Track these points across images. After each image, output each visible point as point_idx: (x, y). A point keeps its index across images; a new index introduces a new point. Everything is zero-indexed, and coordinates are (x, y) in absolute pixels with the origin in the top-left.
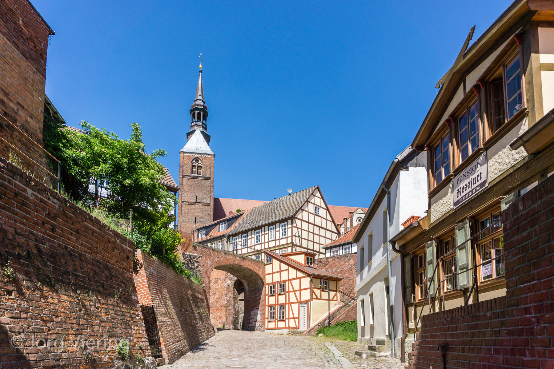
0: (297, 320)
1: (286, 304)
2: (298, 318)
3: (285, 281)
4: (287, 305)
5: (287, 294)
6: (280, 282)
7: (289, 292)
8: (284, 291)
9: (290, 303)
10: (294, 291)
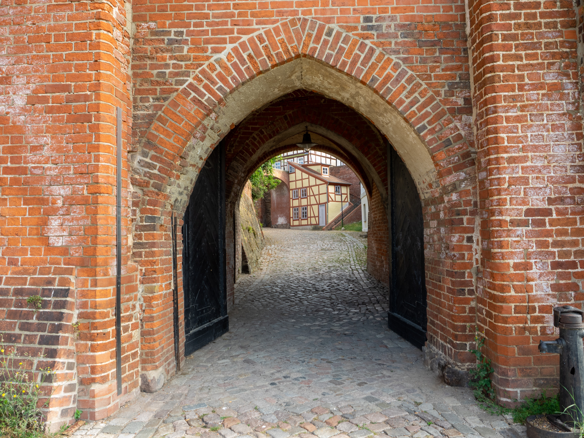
0: (317, 218)
1: (307, 205)
2: (318, 217)
3: (307, 187)
4: (309, 207)
5: (309, 198)
6: (303, 188)
7: (310, 196)
8: (305, 195)
9: (311, 205)
10: (314, 195)
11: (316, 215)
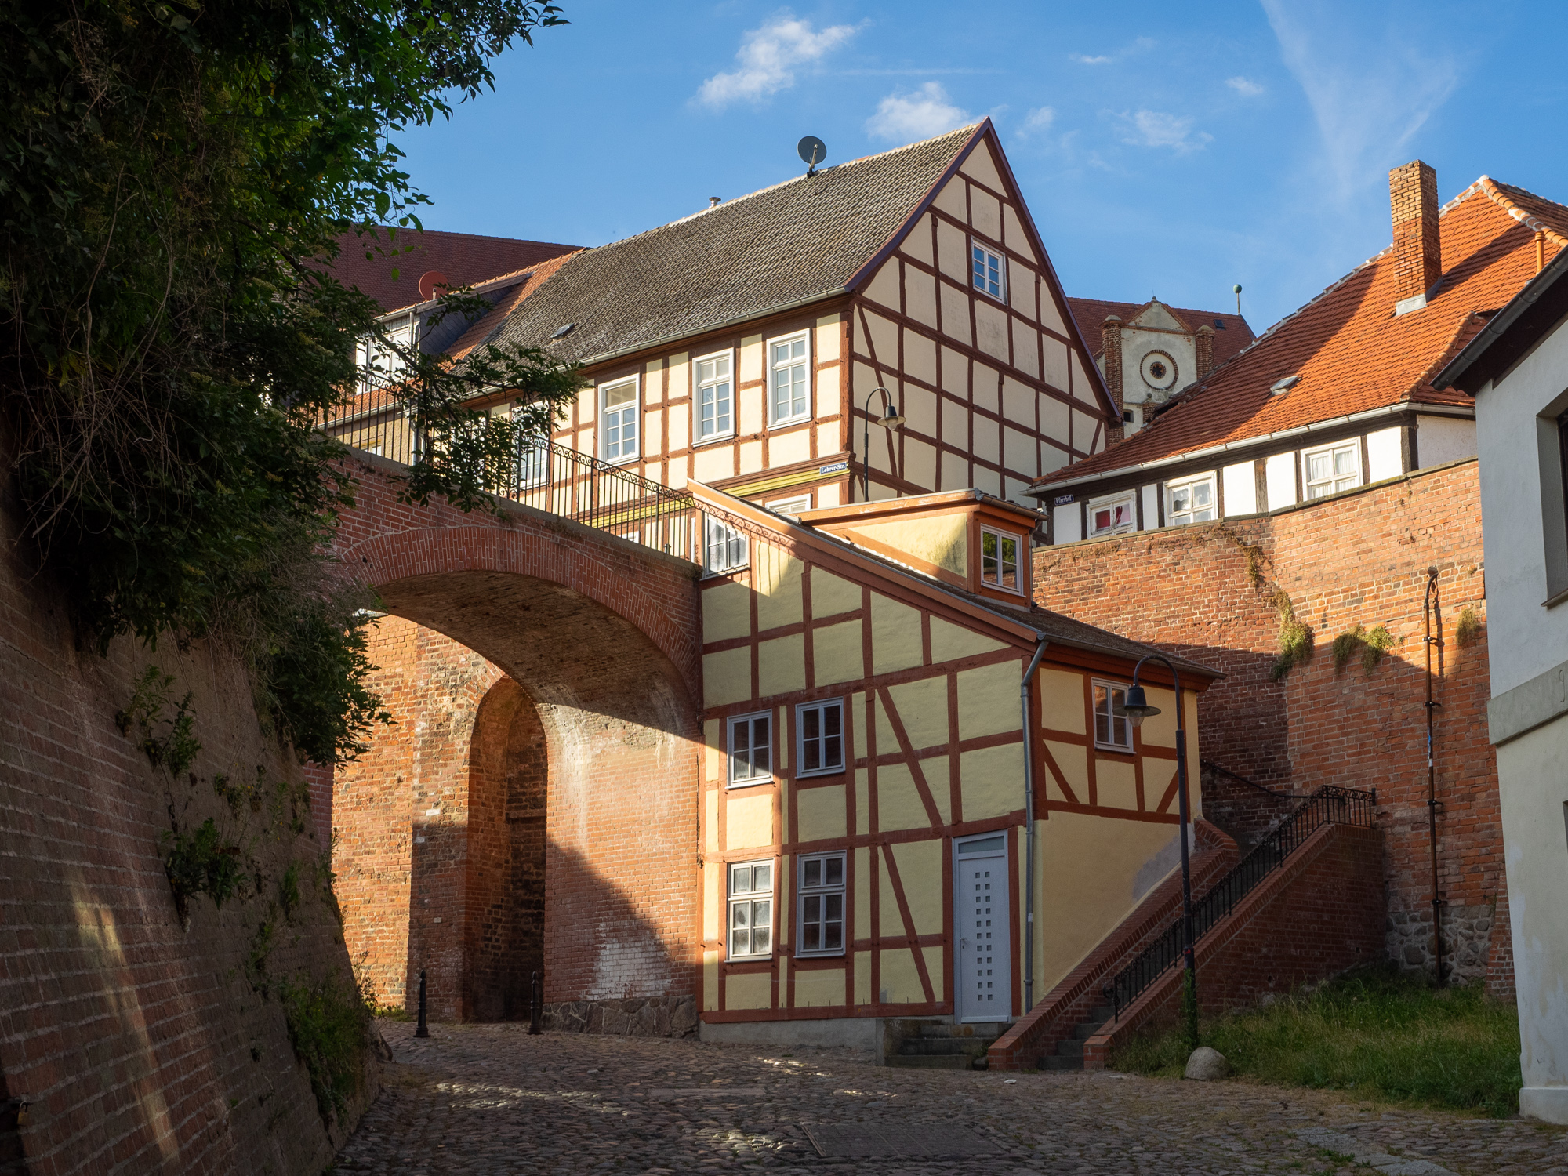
0: (934, 957)
1: (850, 842)
2: (946, 939)
3: (845, 690)
4: (862, 855)
5: (861, 776)
6: (812, 692)
7: (874, 761)
8: (833, 756)
9: (881, 841)
10: (910, 756)
11: (929, 922)
